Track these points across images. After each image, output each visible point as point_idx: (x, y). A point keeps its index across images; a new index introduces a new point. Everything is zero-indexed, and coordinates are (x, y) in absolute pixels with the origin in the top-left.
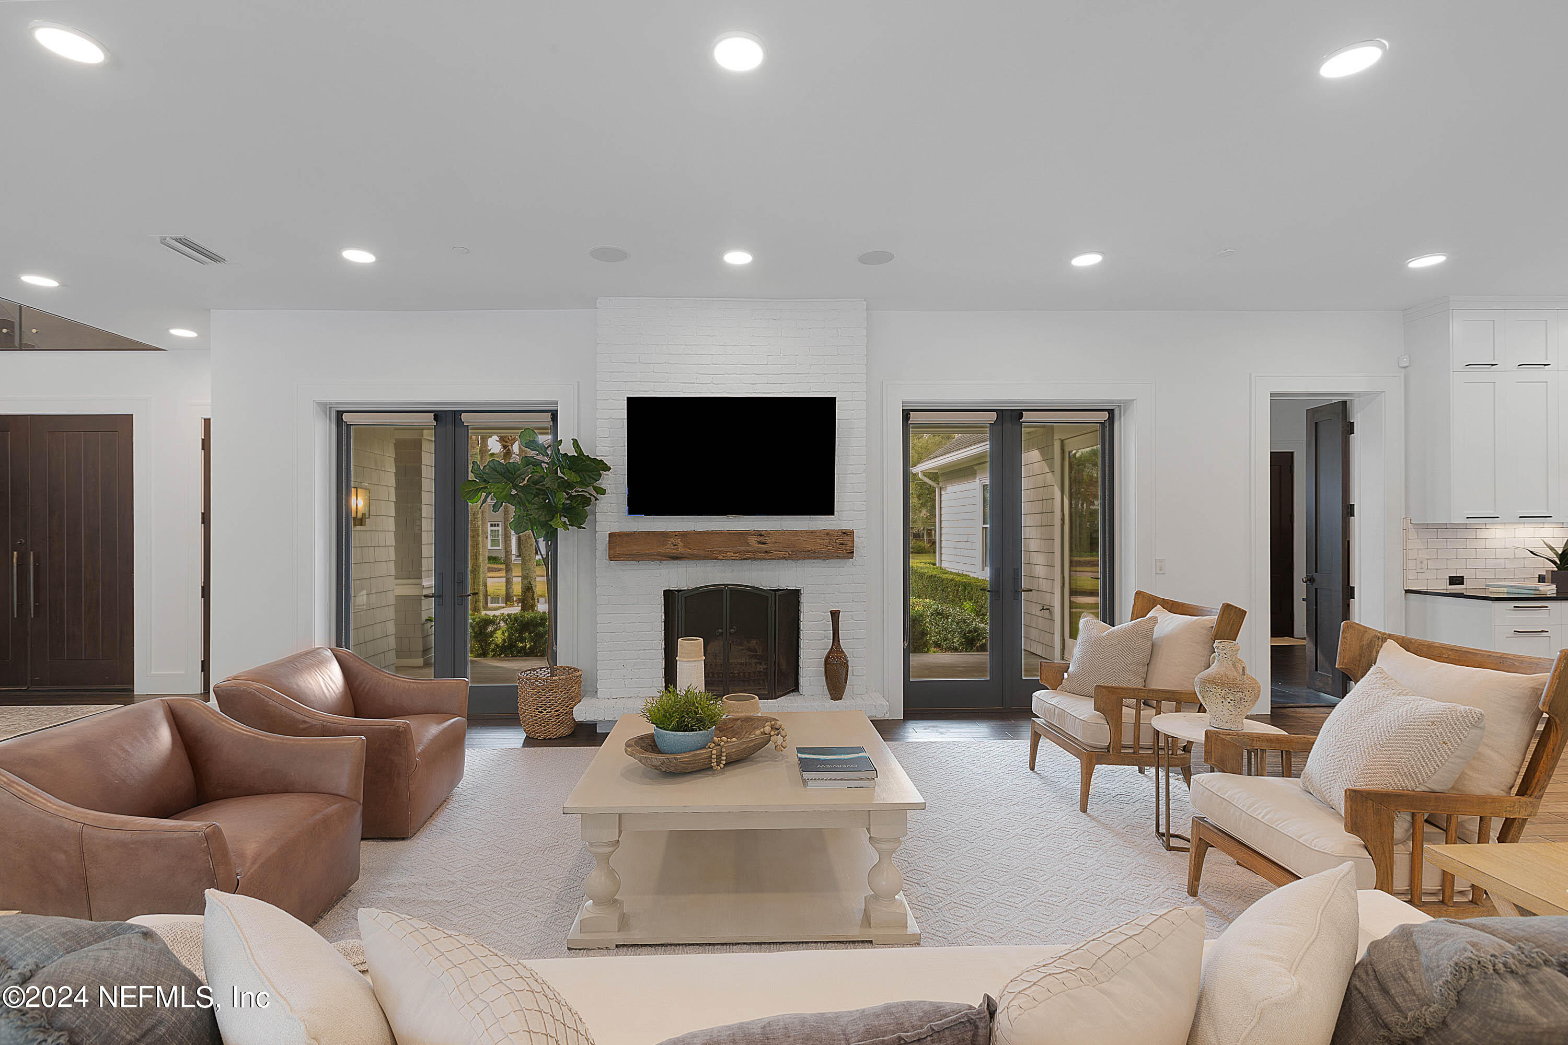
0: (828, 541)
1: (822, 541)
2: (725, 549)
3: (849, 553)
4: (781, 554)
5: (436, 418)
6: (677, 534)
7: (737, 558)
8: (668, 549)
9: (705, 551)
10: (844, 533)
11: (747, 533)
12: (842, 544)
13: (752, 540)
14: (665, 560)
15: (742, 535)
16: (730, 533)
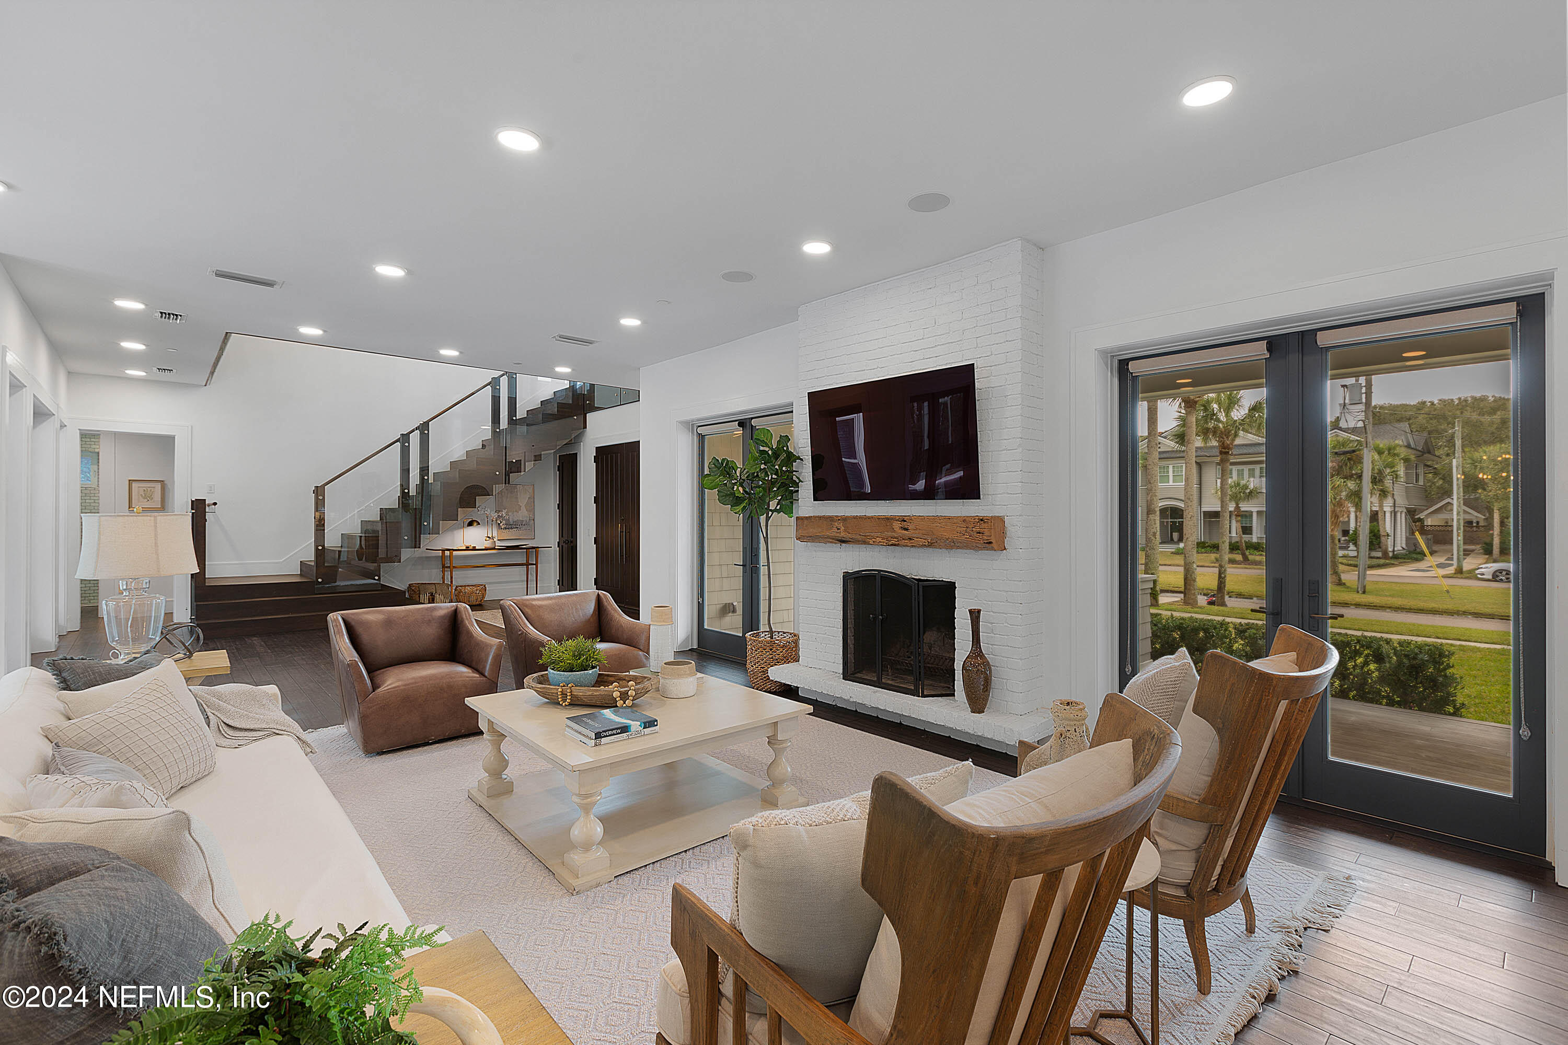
0: (965, 529)
1: (958, 529)
2: (876, 535)
3: (987, 543)
4: (921, 542)
5: (739, 425)
6: (839, 518)
7: (885, 544)
8: (833, 533)
9: (860, 535)
10: (982, 520)
11: (892, 519)
12: (980, 533)
13: (896, 525)
14: (831, 542)
15: (888, 520)
16: (879, 519)
